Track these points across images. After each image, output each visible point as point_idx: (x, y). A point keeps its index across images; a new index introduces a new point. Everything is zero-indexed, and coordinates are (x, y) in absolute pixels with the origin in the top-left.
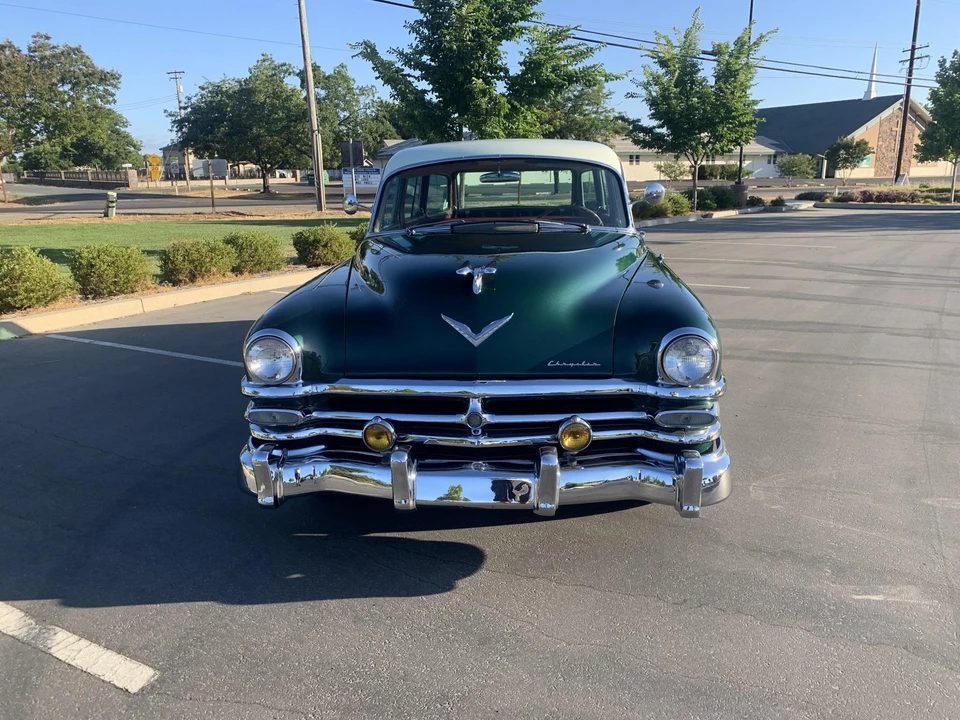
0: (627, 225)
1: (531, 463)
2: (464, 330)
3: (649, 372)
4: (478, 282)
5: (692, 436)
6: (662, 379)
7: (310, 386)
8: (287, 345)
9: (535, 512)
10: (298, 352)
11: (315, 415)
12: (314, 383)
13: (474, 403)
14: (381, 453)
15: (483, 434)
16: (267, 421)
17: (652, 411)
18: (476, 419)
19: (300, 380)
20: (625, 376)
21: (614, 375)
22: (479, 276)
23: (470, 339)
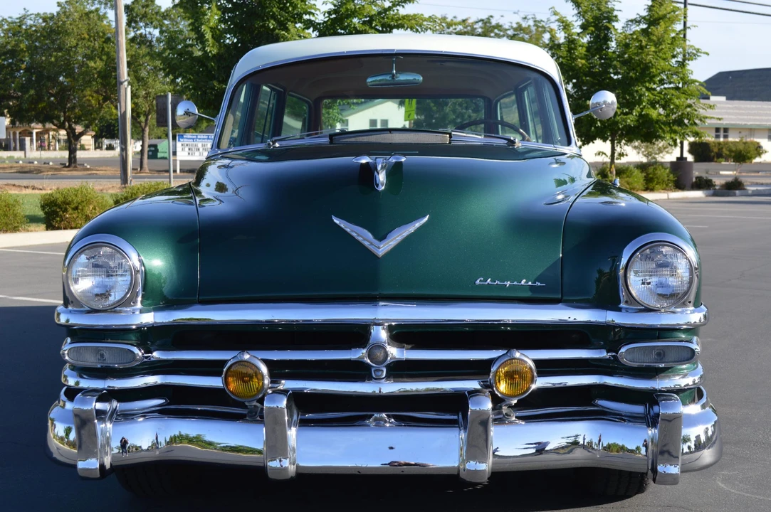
0: (569, 143)
1: (455, 417)
2: (363, 236)
3: (609, 295)
4: (382, 177)
5: (667, 381)
6: (626, 302)
7: (152, 314)
8: (124, 254)
9: (461, 476)
10: (137, 264)
11: (156, 355)
12: (157, 309)
13: (378, 332)
14: (247, 404)
15: (388, 377)
16: (91, 361)
17: (613, 347)
18: (380, 354)
19: (139, 305)
20: (577, 301)
21: (565, 298)
22: (382, 168)
23: (371, 248)
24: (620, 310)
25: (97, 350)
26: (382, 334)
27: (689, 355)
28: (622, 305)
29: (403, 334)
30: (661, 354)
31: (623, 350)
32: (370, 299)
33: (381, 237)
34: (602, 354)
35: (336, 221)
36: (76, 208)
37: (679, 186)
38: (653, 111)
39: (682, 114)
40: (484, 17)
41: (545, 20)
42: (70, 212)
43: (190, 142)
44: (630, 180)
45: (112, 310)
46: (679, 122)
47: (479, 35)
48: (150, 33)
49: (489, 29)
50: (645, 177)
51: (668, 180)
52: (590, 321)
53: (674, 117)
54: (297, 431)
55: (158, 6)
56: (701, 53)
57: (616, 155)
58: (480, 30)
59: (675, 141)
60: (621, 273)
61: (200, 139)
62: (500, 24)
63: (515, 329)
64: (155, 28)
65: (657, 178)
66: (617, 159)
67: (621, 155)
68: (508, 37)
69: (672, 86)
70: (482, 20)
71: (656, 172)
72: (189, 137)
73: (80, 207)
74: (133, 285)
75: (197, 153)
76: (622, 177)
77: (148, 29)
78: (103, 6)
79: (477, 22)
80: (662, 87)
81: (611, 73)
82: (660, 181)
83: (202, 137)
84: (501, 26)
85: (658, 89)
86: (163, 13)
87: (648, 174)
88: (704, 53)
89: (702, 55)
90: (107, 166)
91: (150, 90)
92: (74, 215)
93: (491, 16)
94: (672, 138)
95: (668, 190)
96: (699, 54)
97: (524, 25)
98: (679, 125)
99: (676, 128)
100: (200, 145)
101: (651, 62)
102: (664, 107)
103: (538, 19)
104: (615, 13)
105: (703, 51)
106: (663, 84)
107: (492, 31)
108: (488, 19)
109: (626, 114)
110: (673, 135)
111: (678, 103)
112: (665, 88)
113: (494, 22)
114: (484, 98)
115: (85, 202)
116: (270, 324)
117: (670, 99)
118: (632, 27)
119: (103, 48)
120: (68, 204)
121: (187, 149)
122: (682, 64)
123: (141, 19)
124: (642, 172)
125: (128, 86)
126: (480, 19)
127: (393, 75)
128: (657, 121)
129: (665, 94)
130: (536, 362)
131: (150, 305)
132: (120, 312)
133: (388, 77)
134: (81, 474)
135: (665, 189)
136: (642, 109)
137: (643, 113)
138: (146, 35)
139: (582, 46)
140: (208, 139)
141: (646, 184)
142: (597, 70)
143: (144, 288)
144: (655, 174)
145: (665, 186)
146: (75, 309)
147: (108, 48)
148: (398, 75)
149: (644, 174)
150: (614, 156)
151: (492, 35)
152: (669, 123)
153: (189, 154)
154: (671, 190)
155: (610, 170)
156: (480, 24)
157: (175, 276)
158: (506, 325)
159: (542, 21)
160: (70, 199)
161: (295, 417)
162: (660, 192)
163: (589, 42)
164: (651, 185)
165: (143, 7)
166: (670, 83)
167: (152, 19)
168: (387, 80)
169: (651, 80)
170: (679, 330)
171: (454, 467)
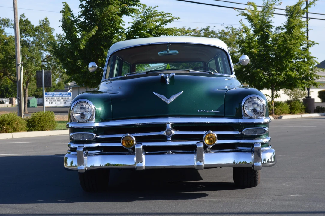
0: (232, 74)
1: (193, 152)
2: (163, 97)
3: (239, 114)
4: (168, 80)
5: (258, 140)
6: (244, 116)
7: (98, 123)
8: (90, 105)
9: (195, 168)
10: (94, 108)
11: (99, 136)
12: (100, 122)
13: (168, 126)
14: (128, 149)
15: (172, 140)
16: (79, 138)
17: (240, 130)
18: (169, 132)
19: (94, 120)
20: (229, 116)
21: (225, 116)
22: (168, 77)
23: (166, 101)
24: (243, 118)
25: (82, 135)
26: (170, 126)
27: (264, 132)
28: (243, 117)
29: (176, 126)
30: (255, 131)
31: (243, 131)
32: (166, 116)
33: (169, 97)
34: (238, 133)
35: (155, 93)
36: (8, 124)
37: (308, 111)
38: (292, 73)
39: (308, 74)
40: (205, 27)
41: (238, 28)
42: (5, 126)
43: (50, 97)
44: (282, 108)
45: (85, 122)
46: (306, 78)
47: (203, 36)
48: (28, 39)
49: (208, 33)
50: (290, 107)
51: (302, 108)
52: (233, 122)
53: (303, 76)
54: (145, 156)
55: (32, 25)
56: (315, 43)
57: (274, 96)
58: (203, 34)
59: (304, 88)
60: (242, 108)
61: (55, 95)
62: (214, 31)
63: (211, 125)
64: (31, 36)
65: (296, 107)
66: (275, 98)
67: (277, 96)
68: (218, 38)
69: (301, 60)
70: (204, 29)
71: (296, 104)
72: (50, 94)
73: (11, 123)
74: (92, 115)
75: (54, 103)
76: (278, 107)
77: (27, 37)
78: (3, 25)
79: (202, 30)
80: (296, 61)
81: (270, 54)
82: (298, 109)
83: (57, 94)
84: (214, 32)
85: (294, 62)
86: (35, 29)
87: (291, 105)
88: (317, 43)
89: (316, 44)
90: (4, 111)
91: (29, 70)
92: (8, 127)
93: (209, 27)
94: (302, 86)
95: (301, 113)
96: (314, 44)
97: (226, 31)
98: (306, 80)
99: (304, 81)
100: (55, 98)
101: (291, 48)
102: (298, 71)
103: (234, 27)
104: (271, 24)
105: (316, 42)
106: (296, 59)
107: (209, 35)
108: (207, 28)
109: (279, 75)
110: (303, 85)
111: (305, 69)
112: (298, 61)
113: (210, 30)
114: (203, 62)
115: (13, 121)
116: (134, 125)
117: (301, 67)
118: (279, 31)
119: (3, 48)
120: (5, 122)
121: (49, 100)
122: (306, 50)
123: (23, 32)
124: (288, 104)
125: (21, 66)
126: (203, 28)
127: (168, 51)
128: (295, 78)
129: (298, 64)
130: (218, 135)
131: (97, 121)
132: (88, 123)
133: (166, 52)
134: (79, 171)
135: (300, 113)
136: (287, 72)
137: (287, 74)
138: (26, 40)
139: (255, 41)
140: (60, 95)
141: (291, 110)
142: (263, 53)
143: (95, 116)
144: (295, 105)
145: (300, 111)
146: (74, 122)
147: (6, 48)
148: (170, 51)
149: (289, 105)
150: (273, 96)
151: (210, 36)
152: (301, 79)
153: (50, 103)
154: (303, 113)
155: (271, 104)
156: (203, 31)
157: (104, 112)
158: (208, 124)
159: (236, 29)
160: (6, 119)
161: (144, 152)
162: (298, 114)
163: (258, 39)
164: (293, 111)
165: (24, 25)
166: (300, 59)
167: (29, 31)
168: (166, 53)
169: (292, 57)
170: (261, 124)
171: (193, 165)
